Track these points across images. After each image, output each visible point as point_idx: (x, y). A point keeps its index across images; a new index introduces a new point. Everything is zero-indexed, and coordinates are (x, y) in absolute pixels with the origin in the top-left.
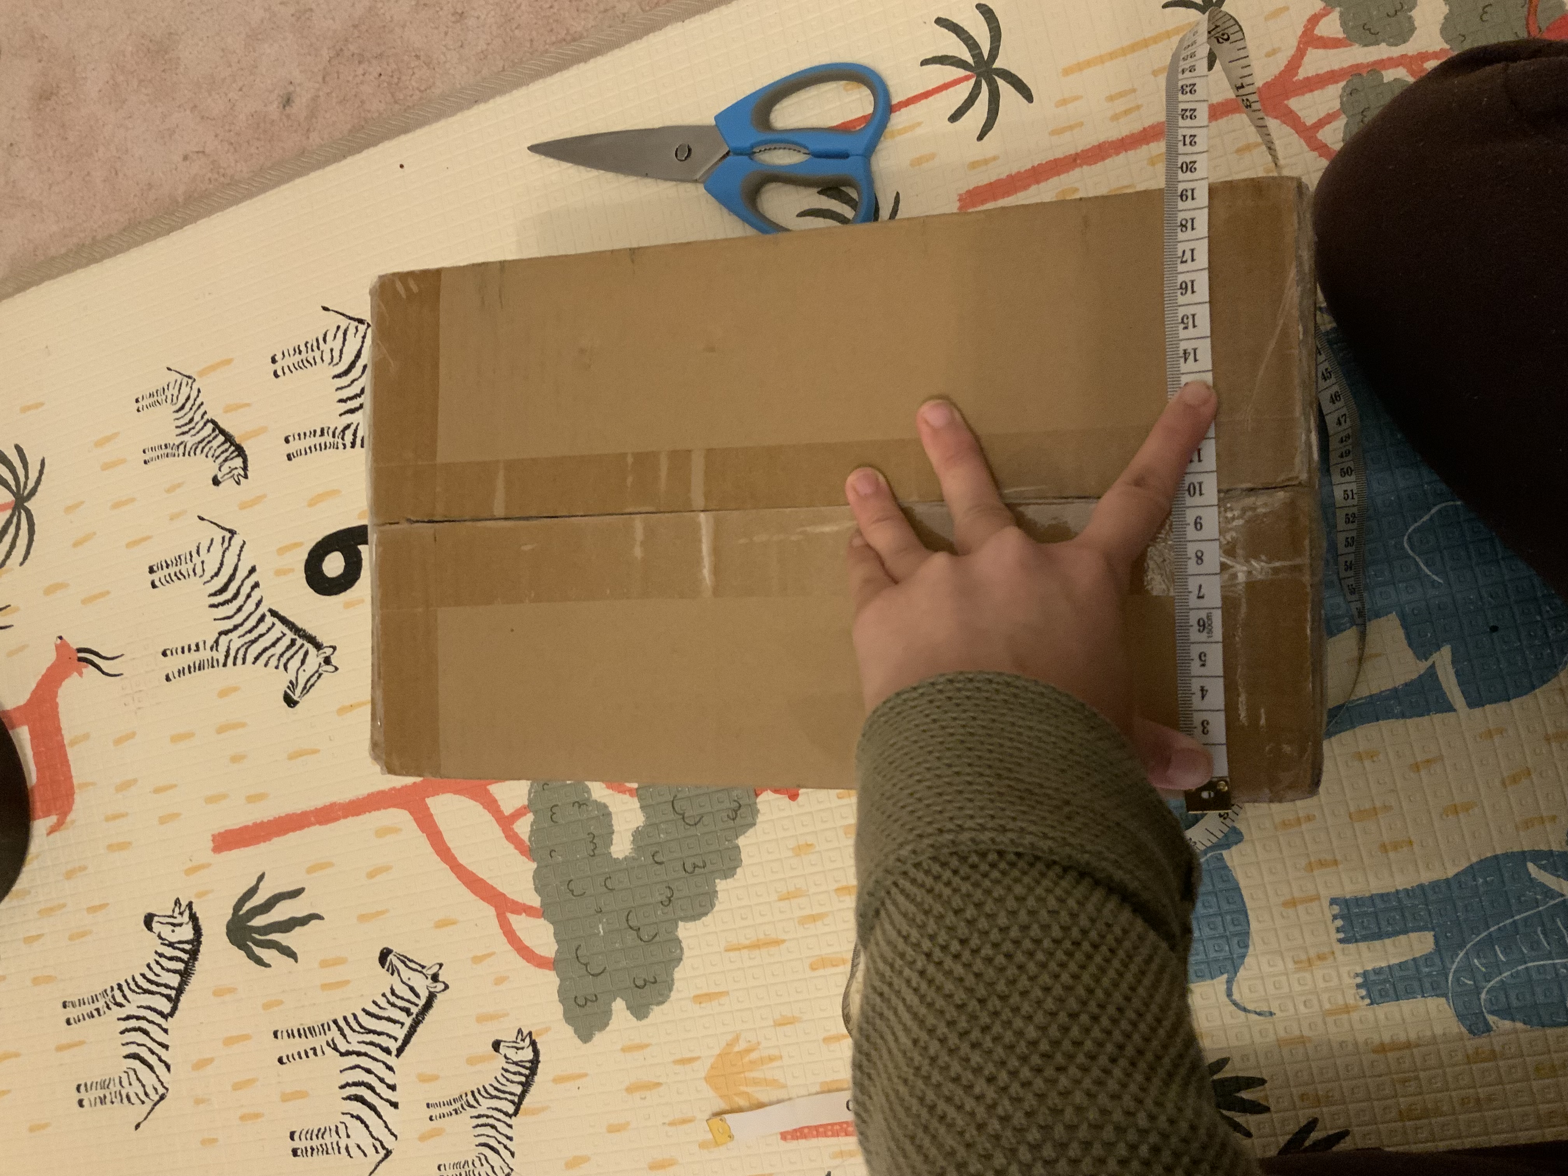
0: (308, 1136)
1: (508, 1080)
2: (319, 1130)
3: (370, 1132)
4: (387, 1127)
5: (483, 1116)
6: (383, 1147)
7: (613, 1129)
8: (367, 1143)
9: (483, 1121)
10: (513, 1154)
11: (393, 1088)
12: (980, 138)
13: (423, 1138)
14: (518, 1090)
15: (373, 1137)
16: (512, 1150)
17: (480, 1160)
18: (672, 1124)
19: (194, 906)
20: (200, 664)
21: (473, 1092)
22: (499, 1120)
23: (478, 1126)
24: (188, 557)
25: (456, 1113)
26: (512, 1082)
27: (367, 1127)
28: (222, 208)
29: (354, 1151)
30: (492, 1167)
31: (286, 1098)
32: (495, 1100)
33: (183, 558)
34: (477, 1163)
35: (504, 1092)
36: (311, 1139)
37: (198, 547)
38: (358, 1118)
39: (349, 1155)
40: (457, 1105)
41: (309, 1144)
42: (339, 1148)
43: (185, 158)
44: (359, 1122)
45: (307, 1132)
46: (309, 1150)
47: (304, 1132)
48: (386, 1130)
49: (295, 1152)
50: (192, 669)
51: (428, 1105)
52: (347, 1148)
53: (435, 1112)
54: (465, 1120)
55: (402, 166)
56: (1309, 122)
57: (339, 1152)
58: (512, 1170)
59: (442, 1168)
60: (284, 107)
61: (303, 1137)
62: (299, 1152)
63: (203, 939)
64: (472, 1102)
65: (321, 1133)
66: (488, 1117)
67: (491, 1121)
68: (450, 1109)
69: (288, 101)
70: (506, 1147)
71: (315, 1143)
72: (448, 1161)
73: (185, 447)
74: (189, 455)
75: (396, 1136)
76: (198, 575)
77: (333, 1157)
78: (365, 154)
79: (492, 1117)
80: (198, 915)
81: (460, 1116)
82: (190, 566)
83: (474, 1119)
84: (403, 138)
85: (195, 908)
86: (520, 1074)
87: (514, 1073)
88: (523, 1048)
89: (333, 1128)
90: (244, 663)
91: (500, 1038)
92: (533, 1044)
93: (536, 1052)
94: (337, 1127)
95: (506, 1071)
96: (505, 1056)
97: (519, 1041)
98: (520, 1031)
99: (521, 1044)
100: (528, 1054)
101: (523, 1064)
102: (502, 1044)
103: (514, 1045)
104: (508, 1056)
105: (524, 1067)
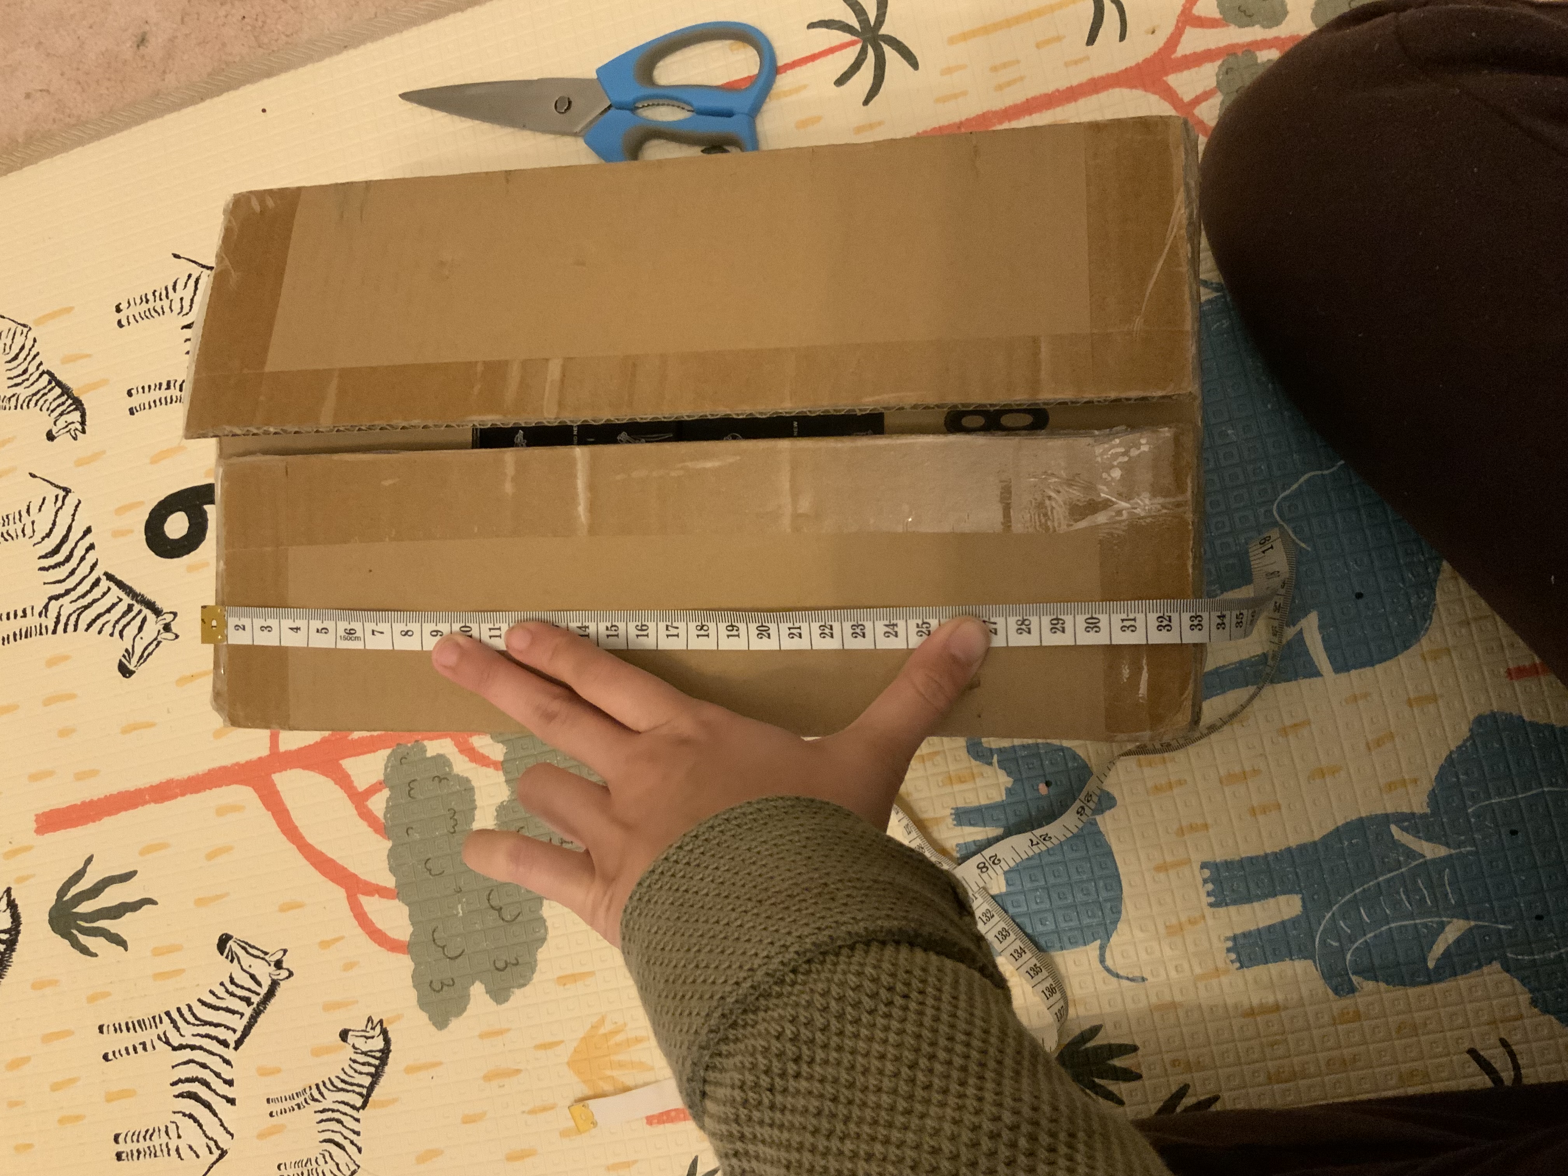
0: (135, 1138)
1: (356, 1071)
2: (147, 1131)
3: (204, 1132)
4: (222, 1125)
5: (328, 1110)
6: (218, 1147)
7: (468, 1120)
8: (200, 1144)
9: (328, 1116)
10: (360, 1150)
11: (230, 1083)
12: (866, 102)
13: (261, 1136)
14: (367, 1081)
15: (207, 1137)
16: (360, 1145)
17: (324, 1157)
18: (532, 1112)
19: (13, 892)
20: (27, 631)
21: (317, 1086)
22: (345, 1114)
23: (322, 1121)
24: (17, 517)
25: (299, 1108)
26: (361, 1073)
27: (200, 1126)
28: (65, 148)
29: (185, 1152)
30: (337, 1165)
31: (110, 1098)
32: (341, 1093)
33: (11, 517)
34: (321, 1161)
35: (352, 1084)
36: (138, 1141)
37: (29, 506)
38: (191, 1116)
39: (180, 1156)
40: (301, 1100)
41: (135, 1146)
42: (169, 1150)
43: (28, 96)
44: (191, 1121)
45: (133, 1134)
46: (136, 1154)
47: (130, 1134)
48: (222, 1128)
49: (119, 1156)
50: (18, 637)
51: (268, 1101)
52: (177, 1150)
53: (276, 1107)
54: (309, 1114)
55: (264, 111)
56: (1187, 98)
57: (169, 1154)
58: (359, 1167)
59: (282, 1167)
60: (138, 46)
61: (129, 1139)
62: (124, 1156)
63: (21, 928)
64: (317, 1096)
65: (149, 1135)
66: (333, 1111)
67: (337, 1115)
68: (293, 1103)
69: (142, 41)
70: (352, 1142)
71: (143, 1145)
72: (288, 1159)
73: (17, 401)
74: (22, 407)
75: (232, 1135)
76: (27, 536)
77: (162, 1161)
78: (225, 97)
79: (338, 1111)
80: (17, 902)
81: (303, 1110)
82: (19, 526)
83: (319, 1114)
84: (267, 83)
85: (14, 895)
86: (369, 1064)
87: (363, 1064)
88: (373, 1037)
89: (163, 1129)
90: (75, 630)
91: (348, 1027)
92: (384, 1032)
93: (387, 1041)
94: (167, 1127)
95: (355, 1061)
96: (354, 1046)
97: (368, 1029)
98: (370, 1019)
99: (371, 1033)
100: (379, 1043)
101: (373, 1054)
102: (350, 1033)
103: (363, 1034)
104: (357, 1046)
105: (374, 1057)
